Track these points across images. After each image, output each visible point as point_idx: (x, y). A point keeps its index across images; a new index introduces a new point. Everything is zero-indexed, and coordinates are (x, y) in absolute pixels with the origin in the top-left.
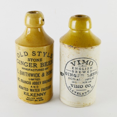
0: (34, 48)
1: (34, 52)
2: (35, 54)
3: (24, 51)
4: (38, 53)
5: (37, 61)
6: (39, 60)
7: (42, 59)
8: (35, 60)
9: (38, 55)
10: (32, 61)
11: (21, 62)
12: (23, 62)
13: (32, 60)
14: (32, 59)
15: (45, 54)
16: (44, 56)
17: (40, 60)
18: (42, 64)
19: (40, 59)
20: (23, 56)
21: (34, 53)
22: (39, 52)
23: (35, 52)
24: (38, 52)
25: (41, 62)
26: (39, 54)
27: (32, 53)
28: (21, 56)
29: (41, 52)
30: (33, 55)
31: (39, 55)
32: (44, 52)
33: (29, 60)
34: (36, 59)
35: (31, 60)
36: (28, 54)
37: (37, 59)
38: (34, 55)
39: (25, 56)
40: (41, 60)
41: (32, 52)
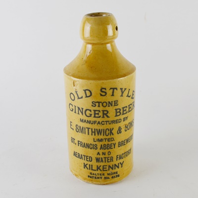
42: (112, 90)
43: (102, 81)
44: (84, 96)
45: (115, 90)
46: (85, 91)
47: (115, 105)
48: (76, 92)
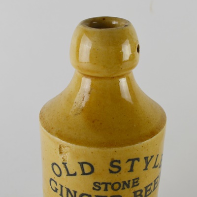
0: (117, 149)
1: (116, 161)
2: (120, 168)
3: (81, 161)
4: (130, 163)
5: (124, 188)
6: (131, 184)
7: (138, 178)
8: (116, 186)
9: (129, 169)
10: (106, 189)
11: (68, 190)
12: (75, 192)
13: (109, 186)
14: (106, 184)
15: (147, 163)
16: (146, 169)
17: (134, 183)
18: (138, 193)
19: (134, 180)
20: (75, 174)
21: (115, 164)
22: (133, 160)
23: (119, 162)
24: (129, 160)
25: (136, 188)
26: (132, 166)
27: (108, 167)
28: (69, 174)
29: (138, 159)
30: (111, 172)
31: (131, 170)
32: (146, 158)
33: (97, 186)
34: (121, 182)
35: (103, 187)
36: (95, 170)
37: (124, 183)
38: (115, 170)
39: (84, 174)
40: (136, 182)
41: (110, 161)
42: (130, 162)
43: (113, 149)
44: (79, 172)
45: (136, 162)
46: (82, 164)
47: (134, 186)
48: (64, 164)
